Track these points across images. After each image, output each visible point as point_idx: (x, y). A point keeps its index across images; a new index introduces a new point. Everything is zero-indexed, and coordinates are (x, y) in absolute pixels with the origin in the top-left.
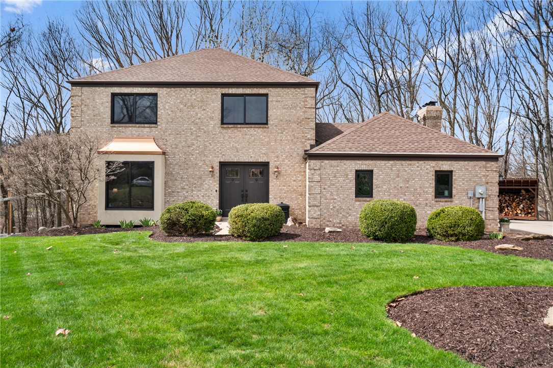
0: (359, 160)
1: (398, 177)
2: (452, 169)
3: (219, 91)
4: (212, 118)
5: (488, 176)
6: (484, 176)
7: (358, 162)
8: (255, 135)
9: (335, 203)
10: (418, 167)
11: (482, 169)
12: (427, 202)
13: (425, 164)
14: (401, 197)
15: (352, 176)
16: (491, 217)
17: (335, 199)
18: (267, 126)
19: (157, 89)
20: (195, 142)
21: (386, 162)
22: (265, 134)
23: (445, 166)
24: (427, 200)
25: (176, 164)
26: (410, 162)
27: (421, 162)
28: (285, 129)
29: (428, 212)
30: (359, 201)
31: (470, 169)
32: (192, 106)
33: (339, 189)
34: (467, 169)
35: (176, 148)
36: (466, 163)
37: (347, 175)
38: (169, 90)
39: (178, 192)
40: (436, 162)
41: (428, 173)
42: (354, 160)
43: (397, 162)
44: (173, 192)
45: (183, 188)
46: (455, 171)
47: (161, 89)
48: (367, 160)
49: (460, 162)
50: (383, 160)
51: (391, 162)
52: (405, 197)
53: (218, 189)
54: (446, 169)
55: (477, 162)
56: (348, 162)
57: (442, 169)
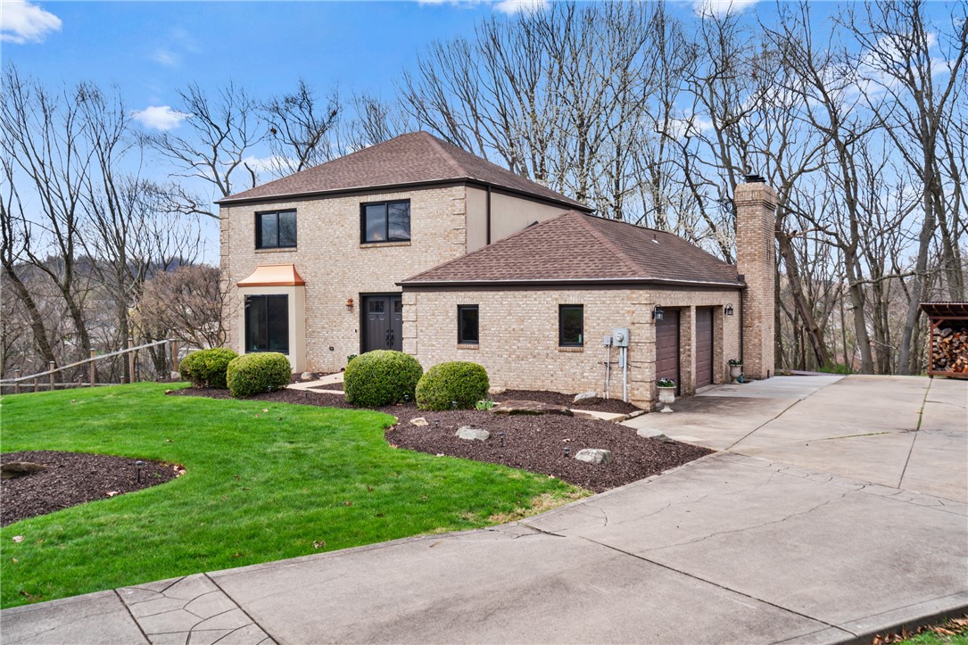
0: (461, 291)
1: (510, 314)
2: (582, 303)
3: (357, 201)
4: (350, 236)
5: (633, 312)
6: (628, 312)
7: (460, 294)
8: (397, 255)
9: (434, 351)
10: (535, 299)
11: (625, 302)
12: (548, 351)
13: (546, 296)
14: (514, 344)
15: (453, 313)
16: (639, 376)
17: (434, 345)
18: (408, 243)
19: (296, 203)
20: (334, 268)
21: (495, 293)
22: (407, 254)
23: (572, 297)
24: (548, 349)
25: (316, 297)
26: (525, 293)
27: (539, 293)
28: (430, 247)
29: (550, 367)
30: (462, 349)
31: (608, 302)
32: (331, 222)
33: (437, 332)
34: (604, 302)
35: (316, 276)
36: (602, 292)
37: (447, 312)
38: (307, 203)
39: (319, 332)
40: (559, 292)
41: (549, 308)
42: (455, 291)
43: (509, 293)
44: (314, 332)
45: (323, 328)
46: (586, 305)
47: (300, 203)
48: (470, 291)
49: (593, 292)
50: (490, 291)
51: (501, 293)
52: (519, 344)
53: (358, 329)
54: (574, 303)
55: (618, 291)
56: (448, 293)
57: (567, 303)
